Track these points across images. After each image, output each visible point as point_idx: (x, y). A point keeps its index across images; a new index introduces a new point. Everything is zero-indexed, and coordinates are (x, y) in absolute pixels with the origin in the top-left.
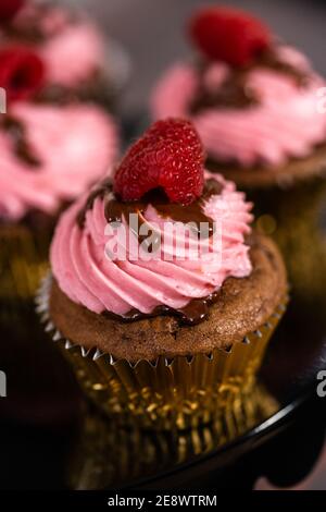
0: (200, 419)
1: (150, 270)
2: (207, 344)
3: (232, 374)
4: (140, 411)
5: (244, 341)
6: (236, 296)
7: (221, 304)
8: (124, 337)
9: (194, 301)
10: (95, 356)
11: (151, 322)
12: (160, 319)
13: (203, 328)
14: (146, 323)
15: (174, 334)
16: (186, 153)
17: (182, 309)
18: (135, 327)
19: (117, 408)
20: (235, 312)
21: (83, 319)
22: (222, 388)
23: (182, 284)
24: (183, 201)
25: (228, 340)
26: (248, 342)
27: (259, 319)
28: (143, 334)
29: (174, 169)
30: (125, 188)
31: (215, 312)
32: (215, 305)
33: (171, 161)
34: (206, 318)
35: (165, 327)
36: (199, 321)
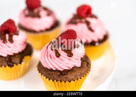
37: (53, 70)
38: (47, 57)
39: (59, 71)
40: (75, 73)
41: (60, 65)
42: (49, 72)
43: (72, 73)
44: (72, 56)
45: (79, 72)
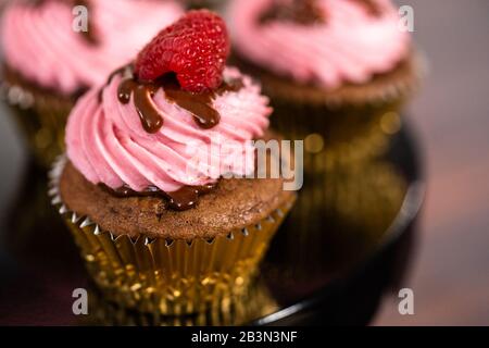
0: (184, 308)
1: (148, 150)
2: (189, 232)
3: (217, 269)
4: (125, 288)
5: (229, 236)
6: (231, 192)
7: (213, 196)
8: (113, 211)
9: (185, 188)
10: (83, 224)
11: (140, 200)
12: (149, 199)
13: (188, 215)
14: (135, 200)
15: (159, 216)
16: (205, 44)
17: (172, 193)
18: (124, 203)
19: (106, 283)
20: (225, 206)
21: (83, 188)
22: (206, 281)
23: (174, 168)
24: (192, 89)
25: (211, 232)
26: (232, 237)
27: (249, 218)
28: (130, 211)
29: (186, 57)
30: (141, 68)
31: (203, 203)
32: (207, 196)
33: (187, 49)
34: (193, 206)
35: (151, 206)
36: (186, 208)
37: (132, 193)
38: (103, 136)
39: (160, 194)
40: (233, 203)
41: (164, 166)
42: (112, 202)
43: (218, 201)
44: (217, 123)
45: (248, 197)
